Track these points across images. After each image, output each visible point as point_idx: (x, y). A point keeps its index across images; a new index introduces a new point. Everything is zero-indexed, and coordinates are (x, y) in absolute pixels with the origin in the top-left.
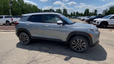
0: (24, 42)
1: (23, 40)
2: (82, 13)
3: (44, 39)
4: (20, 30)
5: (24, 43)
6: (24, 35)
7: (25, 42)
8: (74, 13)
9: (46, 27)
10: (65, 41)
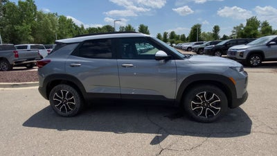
0: (63, 110)
1: (62, 104)
2: (184, 35)
3: (119, 97)
4: (53, 79)
5: (63, 113)
6: (65, 93)
7: (69, 110)
8: (165, 34)
9: (125, 67)
10: (174, 98)
